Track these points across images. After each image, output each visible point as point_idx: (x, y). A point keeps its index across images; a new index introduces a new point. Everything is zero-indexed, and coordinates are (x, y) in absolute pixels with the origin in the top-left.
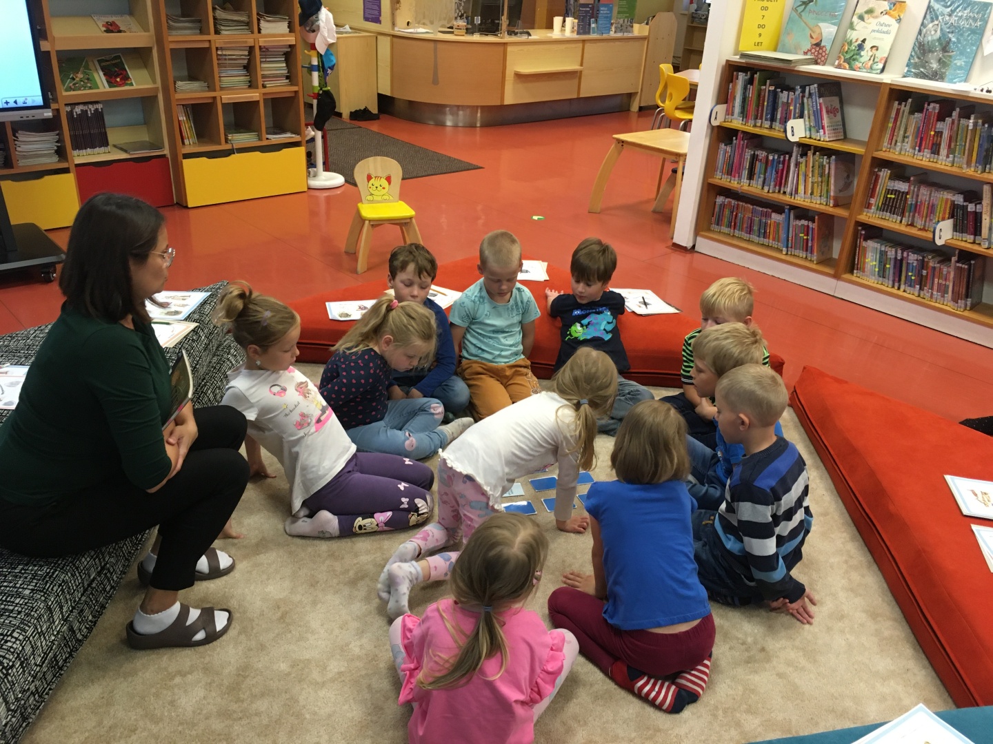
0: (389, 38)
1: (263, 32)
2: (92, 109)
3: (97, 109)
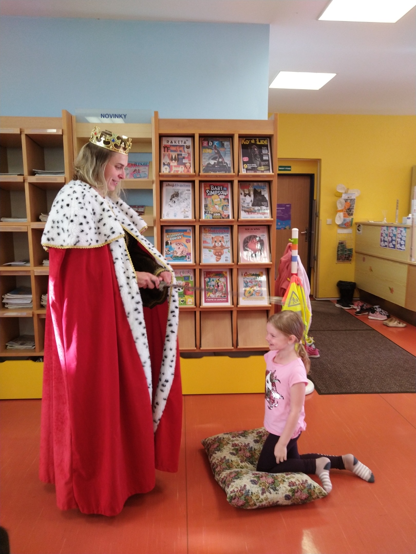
0: (407, 266)
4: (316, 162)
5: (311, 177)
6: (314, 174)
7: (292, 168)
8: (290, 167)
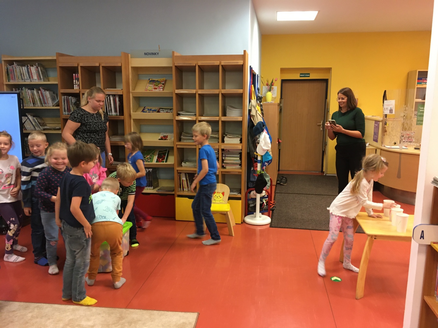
0: (380, 150)
1: (225, 142)
2: (148, 171)
3: (149, 171)
4: (329, 70)
5: (326, 81)
6: (328, 79)
7: (311, 75)
8: (309, 74)
